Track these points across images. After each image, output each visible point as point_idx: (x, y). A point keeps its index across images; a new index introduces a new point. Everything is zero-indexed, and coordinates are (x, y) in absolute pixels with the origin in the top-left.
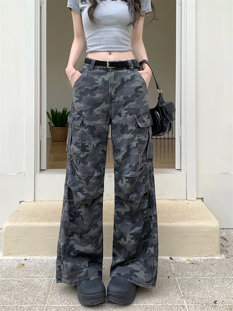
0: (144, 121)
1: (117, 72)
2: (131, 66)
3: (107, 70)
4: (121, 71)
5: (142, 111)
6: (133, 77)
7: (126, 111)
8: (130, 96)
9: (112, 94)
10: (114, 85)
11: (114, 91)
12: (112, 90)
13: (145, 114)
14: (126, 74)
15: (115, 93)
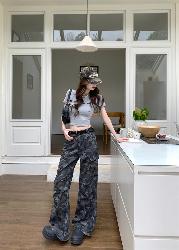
0: (93, 158)
1: (81, 135)
2: (87, 132)
3: (77, 135)
4: (83, 135)
5: (92, 153)
6: (88, 138)
7: (85, 153)
8: (87, 146)
9: (79, 146)
10: (80, 142)
11: (80, 144)
12: (79, 144)
13: (93, 155)
14: (85, 136)
15: (81, 145)
